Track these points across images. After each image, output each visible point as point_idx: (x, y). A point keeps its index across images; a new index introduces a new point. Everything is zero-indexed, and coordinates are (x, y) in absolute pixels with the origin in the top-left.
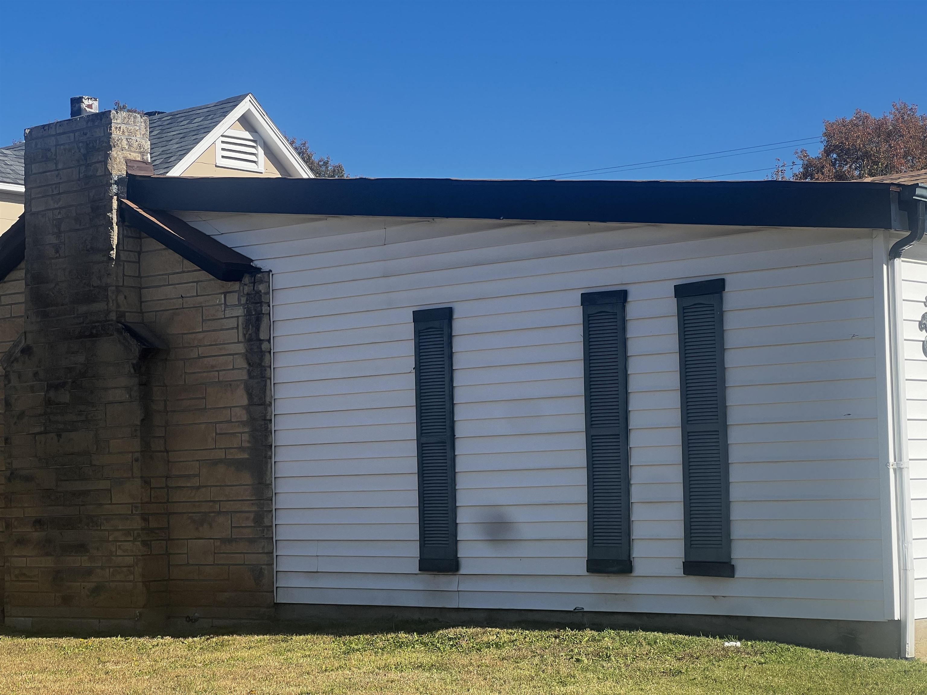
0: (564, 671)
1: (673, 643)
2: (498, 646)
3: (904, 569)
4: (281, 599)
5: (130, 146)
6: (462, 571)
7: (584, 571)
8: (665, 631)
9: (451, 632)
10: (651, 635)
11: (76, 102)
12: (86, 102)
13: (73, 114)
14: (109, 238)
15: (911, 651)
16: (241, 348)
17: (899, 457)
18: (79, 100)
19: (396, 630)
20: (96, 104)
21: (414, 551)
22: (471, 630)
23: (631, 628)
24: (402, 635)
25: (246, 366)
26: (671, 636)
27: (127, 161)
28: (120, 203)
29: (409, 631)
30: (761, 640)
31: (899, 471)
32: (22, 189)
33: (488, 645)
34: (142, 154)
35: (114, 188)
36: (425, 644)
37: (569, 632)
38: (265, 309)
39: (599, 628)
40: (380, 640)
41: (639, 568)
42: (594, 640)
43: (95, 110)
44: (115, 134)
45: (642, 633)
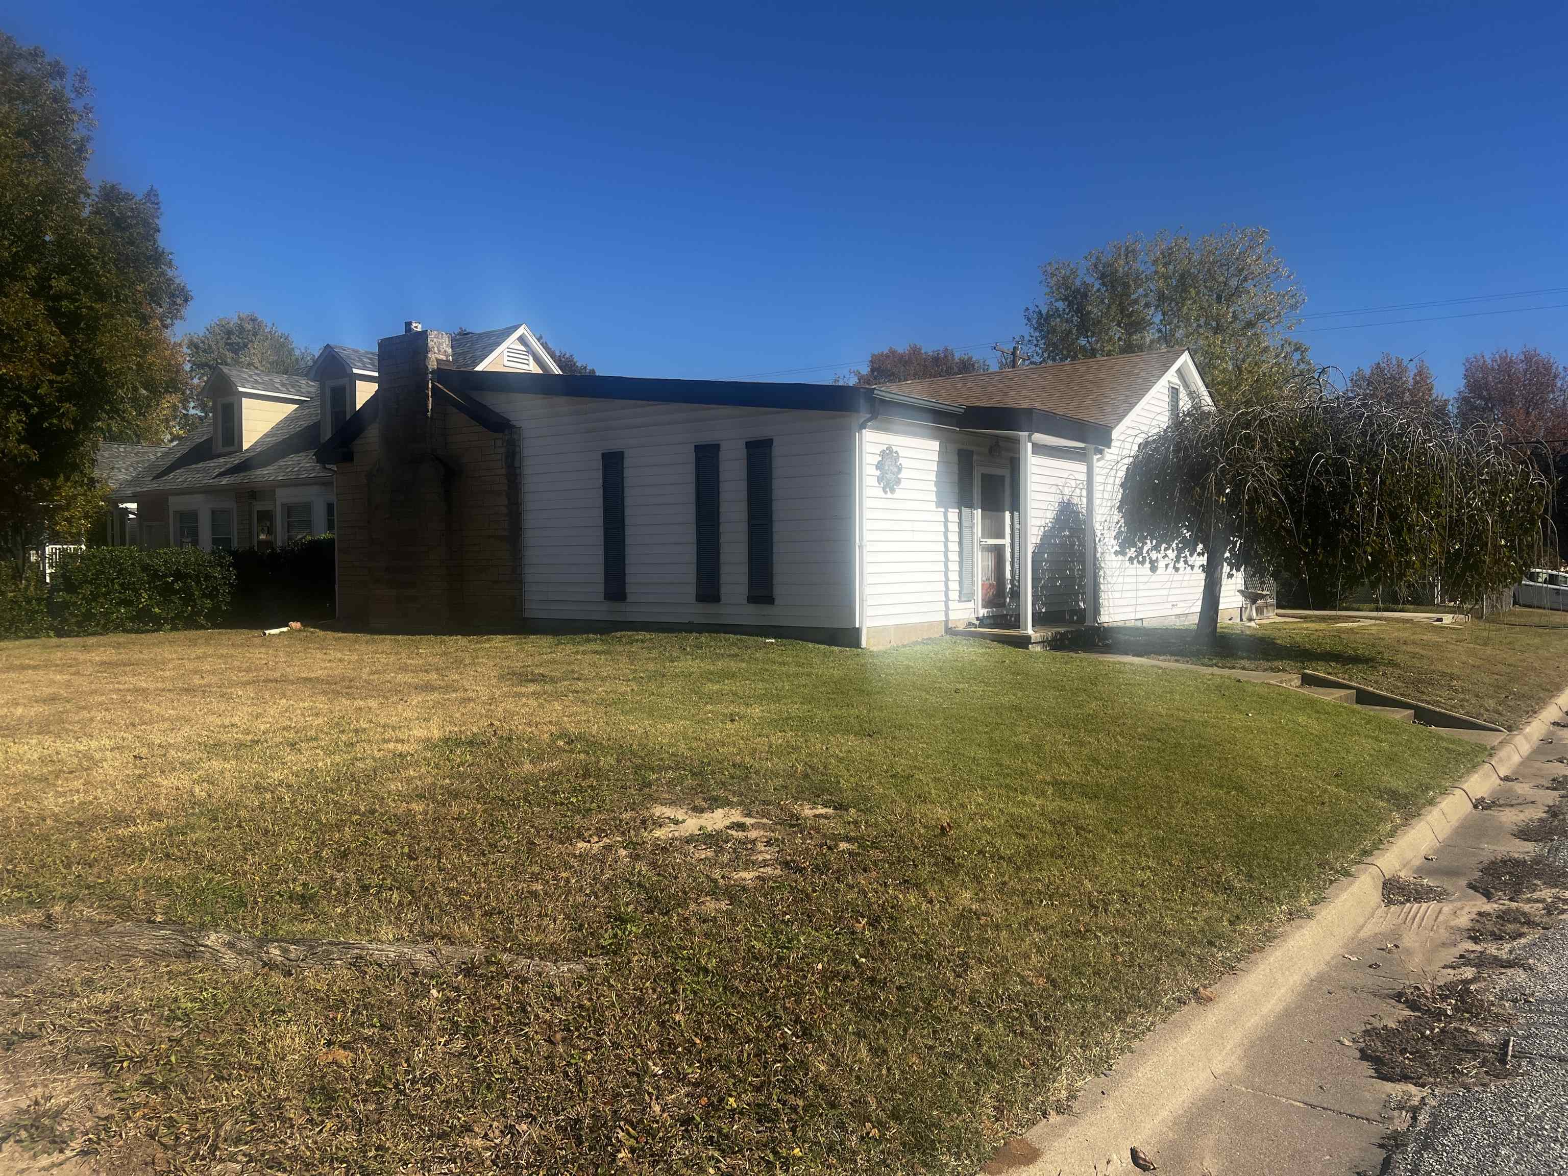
0: (675, 654)
1: (738, 640)
2: (642, 641)
3: (861, 600)
4: (526, 615)
5: (439, 351)
6: (628, 600)
7: (694, 601)
8: (735, 634)
9: (618, 634)
10: (727, 636)
11: (408, 324)
12: (414, 325)
13: (406, 332)
14: (427, 405)
15: (864, 644)
16: (503, 471)
17: (861, 539)
18: (410, 323)
19: (587, 632)
20: (420, 326)
21: (601, 588)
22: (630, 633)
23: (717, 632)
24: (591, 636)
25: (506, 481)
26: (739, 637)
27: (438, 360)
28: (433, 385)
29: (595, 633)
30: (786, 638)
31: (861, 547)
32: (376, 374)
33: (637, 641)
34: (447, 356)
35: (430, 376)
36: (602, 640)
37: (684, 634)
38: (518, 449)
39: (700, 632)
40: (578, 638)
41: (724, 599)
42: (696, 638)
43: (419, 329)
44: (430, 344)
45: (723, 635)
